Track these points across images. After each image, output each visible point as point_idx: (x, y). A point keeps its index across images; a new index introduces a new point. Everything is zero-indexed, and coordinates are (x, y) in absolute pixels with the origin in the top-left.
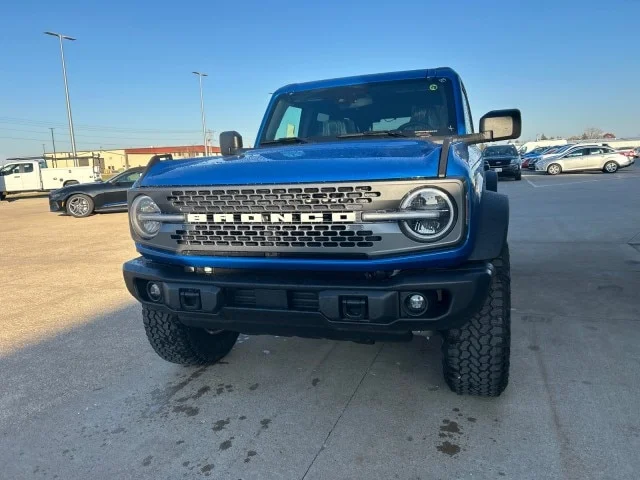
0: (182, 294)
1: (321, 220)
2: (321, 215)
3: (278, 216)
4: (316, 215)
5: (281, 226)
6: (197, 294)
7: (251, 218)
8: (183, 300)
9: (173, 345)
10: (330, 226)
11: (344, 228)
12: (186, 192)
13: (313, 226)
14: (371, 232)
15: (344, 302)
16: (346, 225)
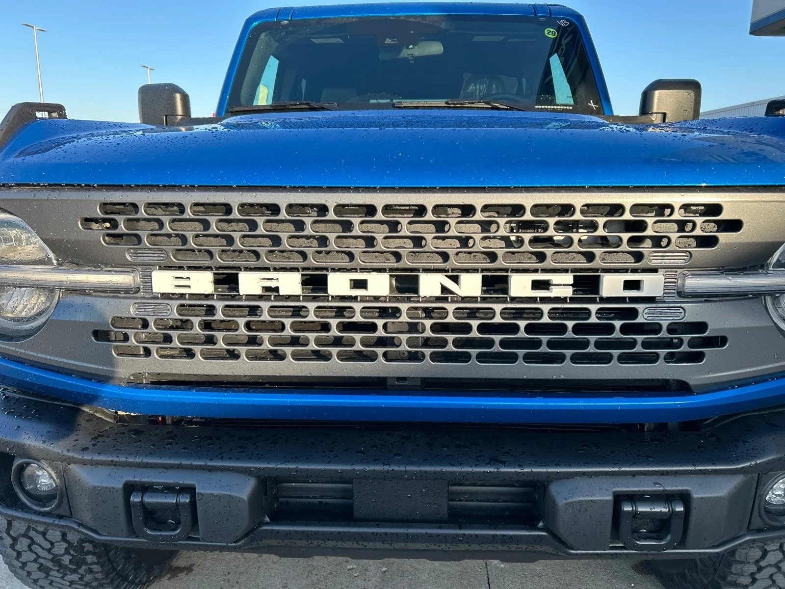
0: (135, 499)
1: (568, 292)
2: (569, 278)
3: (441, 279)
4: (555, 278)
5: (451, 307)
6: (185, 499)
7: (361, 284)
8: (138, 516)
9: (75, 571)
10: (593, 308)
11: (634, 313)
12: (149, 205)
13: (546, 308)
14: (701, 327)
15: (627, 508)
16: (640, 307)
